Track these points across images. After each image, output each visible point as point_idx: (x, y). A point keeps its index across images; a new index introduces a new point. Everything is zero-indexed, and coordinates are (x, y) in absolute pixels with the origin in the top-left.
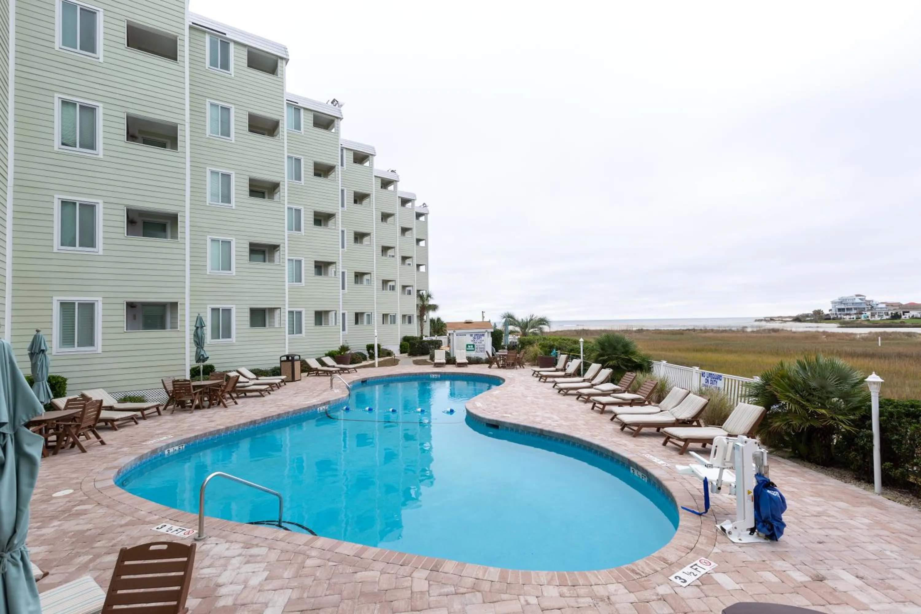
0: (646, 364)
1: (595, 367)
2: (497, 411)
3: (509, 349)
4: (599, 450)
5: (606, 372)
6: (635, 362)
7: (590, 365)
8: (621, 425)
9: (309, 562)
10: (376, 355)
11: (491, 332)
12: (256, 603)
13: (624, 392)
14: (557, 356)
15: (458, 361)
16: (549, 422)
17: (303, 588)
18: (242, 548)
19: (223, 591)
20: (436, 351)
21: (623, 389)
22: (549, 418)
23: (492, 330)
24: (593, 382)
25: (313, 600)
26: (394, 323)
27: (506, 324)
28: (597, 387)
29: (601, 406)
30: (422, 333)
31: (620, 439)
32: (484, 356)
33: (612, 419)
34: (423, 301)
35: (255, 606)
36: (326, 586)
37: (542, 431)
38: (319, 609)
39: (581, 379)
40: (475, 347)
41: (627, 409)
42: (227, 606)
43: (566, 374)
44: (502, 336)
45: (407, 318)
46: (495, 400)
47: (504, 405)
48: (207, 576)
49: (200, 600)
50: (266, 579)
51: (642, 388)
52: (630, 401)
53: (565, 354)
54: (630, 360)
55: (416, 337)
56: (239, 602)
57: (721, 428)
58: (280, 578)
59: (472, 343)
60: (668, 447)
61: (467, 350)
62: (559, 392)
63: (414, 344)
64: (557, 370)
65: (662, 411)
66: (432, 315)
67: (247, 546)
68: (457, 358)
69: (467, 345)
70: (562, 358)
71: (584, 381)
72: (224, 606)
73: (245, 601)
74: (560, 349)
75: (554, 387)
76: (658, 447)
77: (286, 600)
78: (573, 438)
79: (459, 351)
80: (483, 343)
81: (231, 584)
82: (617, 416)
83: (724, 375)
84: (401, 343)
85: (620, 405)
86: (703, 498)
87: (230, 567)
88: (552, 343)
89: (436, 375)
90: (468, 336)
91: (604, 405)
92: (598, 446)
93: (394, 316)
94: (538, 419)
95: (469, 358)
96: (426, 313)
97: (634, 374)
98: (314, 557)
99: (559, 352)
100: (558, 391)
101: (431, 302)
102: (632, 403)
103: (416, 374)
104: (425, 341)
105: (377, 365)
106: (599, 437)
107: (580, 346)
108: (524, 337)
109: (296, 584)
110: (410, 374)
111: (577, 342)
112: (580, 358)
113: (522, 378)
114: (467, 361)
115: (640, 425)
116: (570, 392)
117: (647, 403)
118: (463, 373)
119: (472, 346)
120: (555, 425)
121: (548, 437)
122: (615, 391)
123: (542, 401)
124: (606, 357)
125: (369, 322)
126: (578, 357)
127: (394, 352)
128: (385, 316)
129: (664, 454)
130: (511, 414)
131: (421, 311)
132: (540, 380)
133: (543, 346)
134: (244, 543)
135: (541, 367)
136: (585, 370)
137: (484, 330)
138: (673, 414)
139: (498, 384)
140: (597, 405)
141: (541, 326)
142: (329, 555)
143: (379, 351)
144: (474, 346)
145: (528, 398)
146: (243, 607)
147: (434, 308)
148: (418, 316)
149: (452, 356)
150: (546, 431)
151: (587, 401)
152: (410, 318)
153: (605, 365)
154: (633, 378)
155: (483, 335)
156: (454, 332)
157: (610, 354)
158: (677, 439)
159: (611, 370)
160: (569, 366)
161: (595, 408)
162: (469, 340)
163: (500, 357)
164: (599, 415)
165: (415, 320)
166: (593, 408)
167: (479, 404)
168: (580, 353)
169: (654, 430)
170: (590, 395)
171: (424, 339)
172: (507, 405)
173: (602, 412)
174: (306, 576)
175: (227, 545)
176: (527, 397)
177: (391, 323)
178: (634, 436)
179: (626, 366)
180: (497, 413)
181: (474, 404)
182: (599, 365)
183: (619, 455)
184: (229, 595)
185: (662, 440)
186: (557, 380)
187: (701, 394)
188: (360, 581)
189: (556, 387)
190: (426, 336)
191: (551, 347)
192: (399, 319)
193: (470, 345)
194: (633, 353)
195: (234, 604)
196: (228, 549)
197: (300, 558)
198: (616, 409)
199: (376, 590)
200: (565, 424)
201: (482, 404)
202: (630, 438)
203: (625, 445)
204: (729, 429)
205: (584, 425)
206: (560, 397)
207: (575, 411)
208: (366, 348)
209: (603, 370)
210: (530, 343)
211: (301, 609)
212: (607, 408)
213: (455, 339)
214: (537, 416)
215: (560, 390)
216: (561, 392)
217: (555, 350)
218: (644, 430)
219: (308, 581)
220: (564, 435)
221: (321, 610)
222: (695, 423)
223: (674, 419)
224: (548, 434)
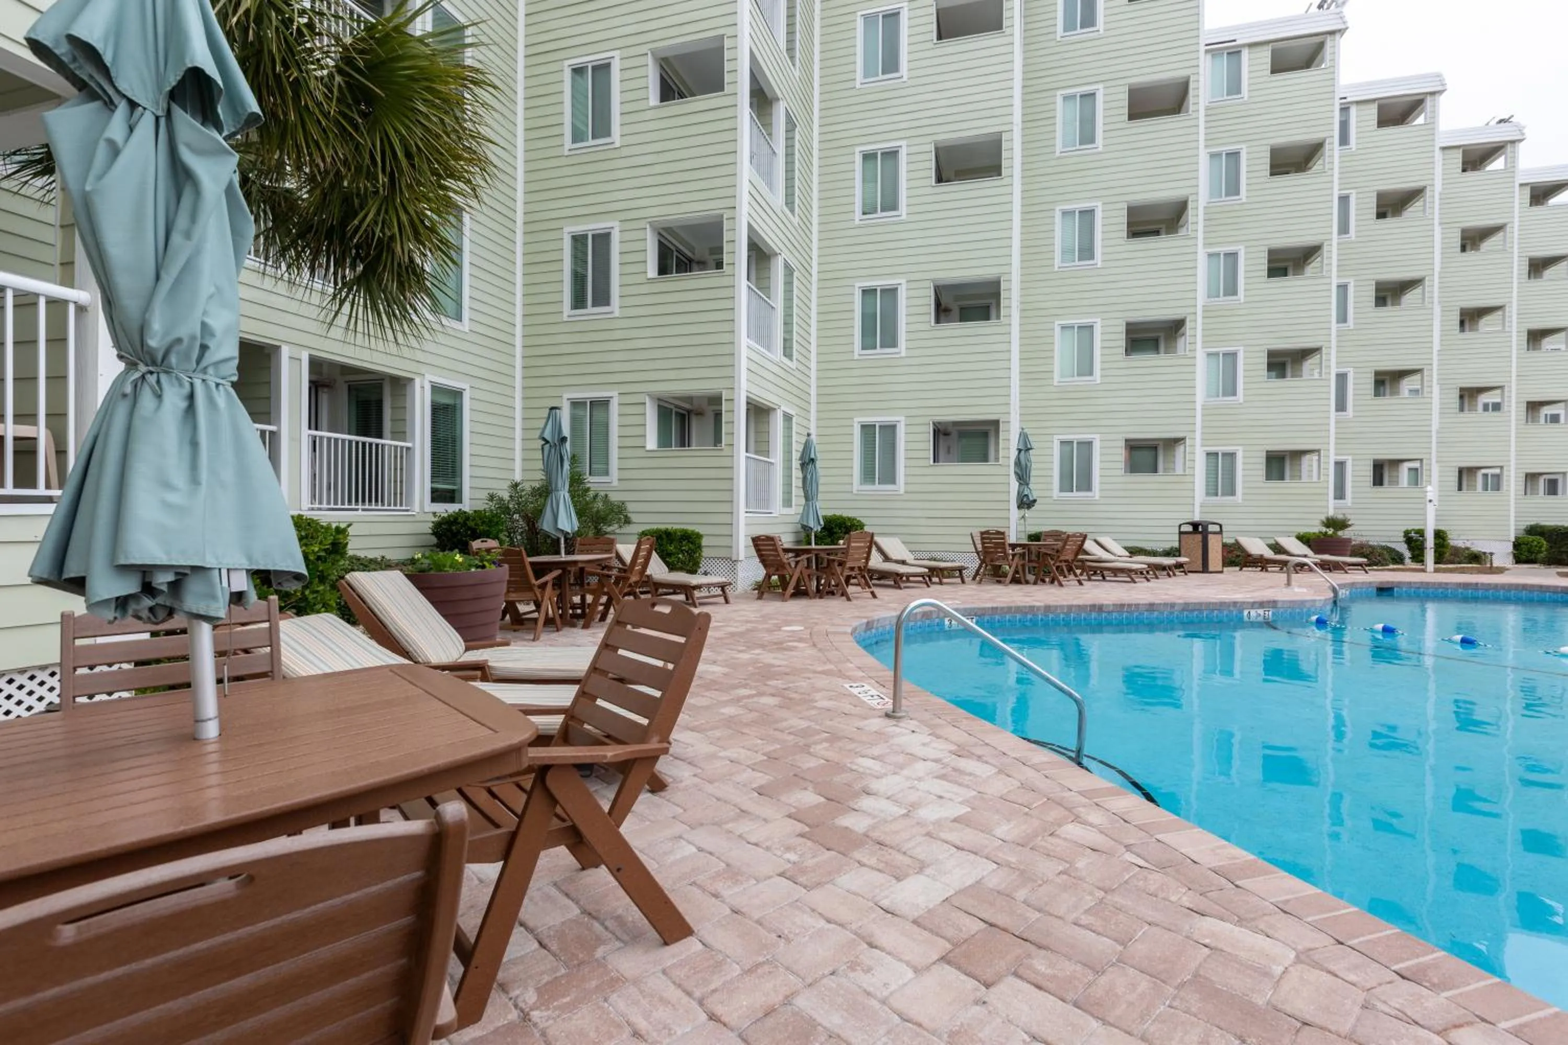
9: (1072, 830)
12: (905, 853)
17: (1025, 876)
18: (950, 752)
19: (866, 803)
25: (1034, 916)
26: (1497, 490)
35: (900, 857)
36: (1089, 901)
38: (1040, 947)
42: (851, 831)
48: (861, 770)
49: (822, 800)
50: (955, 820)
56: (875, 834)
58: (986, 830)
67: (961, 752)
72: (847, 828)
73: (888, 840)
77: (969, 882)
81: (888, 798)
84: (1518, 538)
87: (905, 772)
98: (1091, 825)
109: (1013, 859)
125: (1414, 483)
127: (1494, 558)
128: (1466, 473)
134: (959, 746)
142: (1133, 837)
146: (878, 846)
174: (1048, 855)
175: (928, 739)
177: (1485, 488)
184: (869, 814)
188: (1207, 941)
195: (866, 835)
196: (924, 745)
197: (1055, 813)
199: (1260, 1001)
211: (992, 920)
219: (1048, 868)
221: (1043, 952)
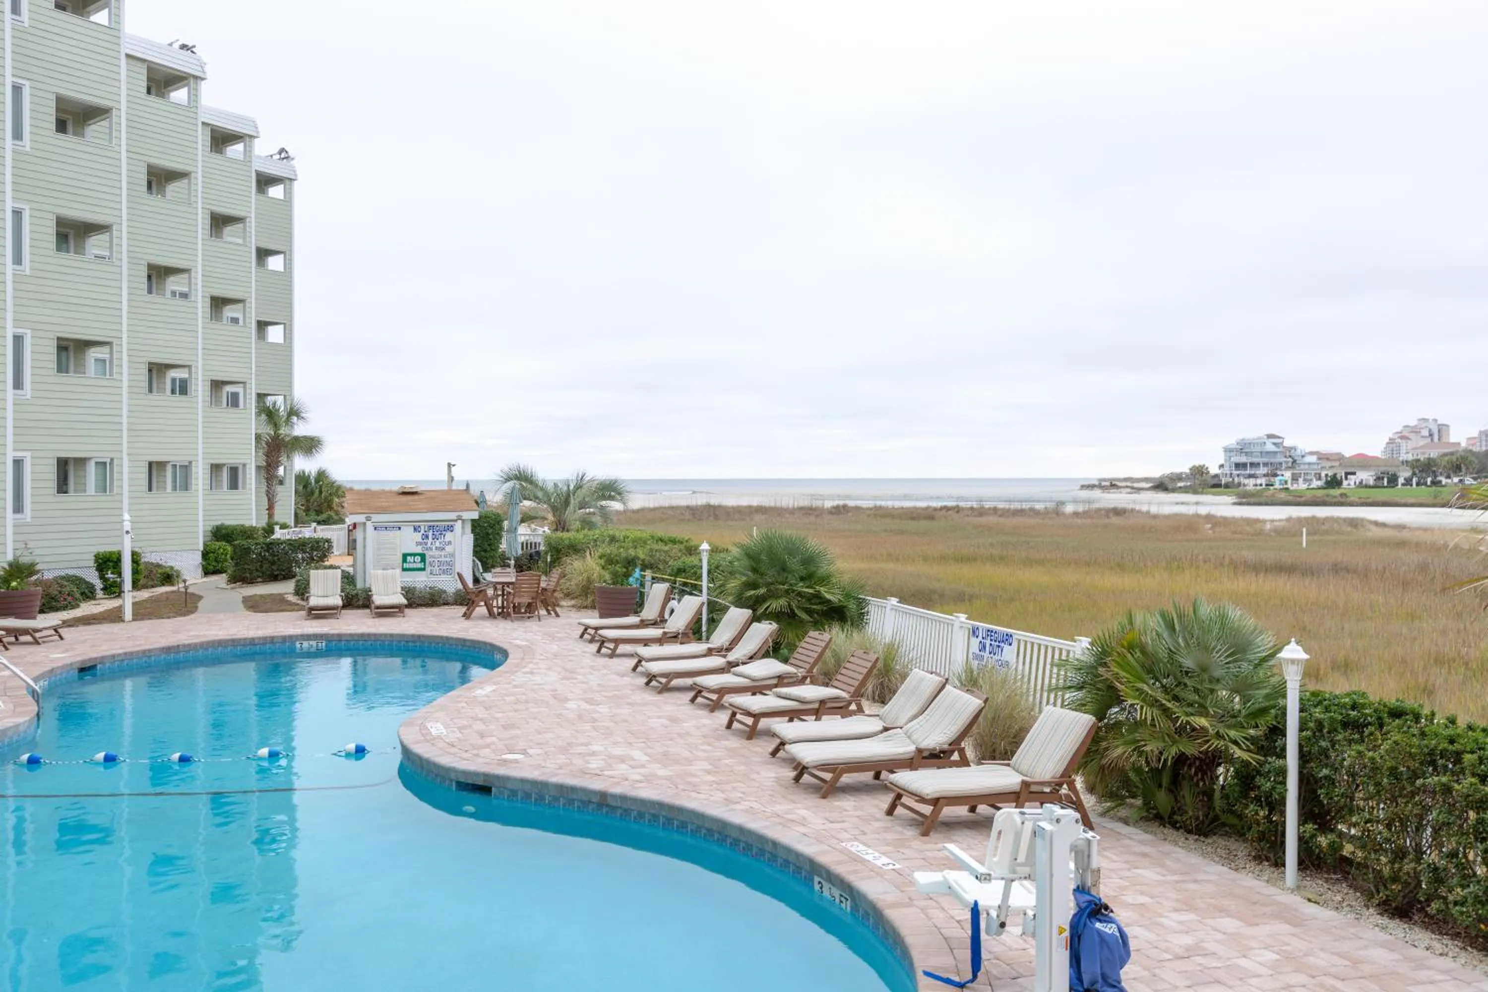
0: (852, 606)
1: (736, 615)
2: (488, 746)
3: (520, 568)
4: (743, 838)
5: (764, 630)
6: (829, 601)
7: (725, 609)
8: (795, 768)
10: (128, 585)
11: (473, 521)
13: (802, 681)
14: (642, 585)
15: (379, 599)
16: (622, 769)
20: (313, 573)
21: (801, 672)
22: (622, 759)
23: (475, 515)
24: (732, 657)
26: (186, 486)
27: (512, 499)
28: (741, 669)
29: (750, 721)
30: (271, 516)
31: (791, 807)
32: (450, 585)
33: (774, 753)
34: (276, 426)
37: (603, 796)
39: (701, 647)
40: (428, 560)
41: (809, 727)
43: (665, 633)
44: (501, 529)
45: (225, 474)
46: (480, 712)
47: (505, 727)
51: (844, 671)
52: (816, 706)
53: (664, 580)
54: (817, 596)
55: (253, 529)
57: (1008, 765)
59: (419, 550)
60: (899, 818)
61: (404, 570)
62: (647, 684)
63: (247, 551)
64: (643, 624)
65: (886, 729)
66: (302, 464)
68: (374, 590)
69: (405, 556)
70: (657, 592)
71: (710, 652)
74: (651, 566)
75: (634, 669)
76: (878, 820)
78: (681, 810)
79: (380, 572)
80: (449, 549)
82: (787, 747)
83: (1018, 634)
84: (205, 545)
85: (792, 715)
86: (969, 941)
88: (632, 552)
89: (314, 643)
90: (408, 530)
91: (757, 717)
92: (741, 830)
93: (186, 469)
94: (595, 764)
95: (408, 592)
96: (283, 459)
97: (826, 636)
99: (649, 574)
100: (645, 680)
101: (300, 429)
102: (820, 709)
103: (252, 642)
104: (278, 542)
105: (128, 614)
106: (745, 805)
107: (701, 560)
108: (559, 534)
110: (234, 642)
111: (692, 550)
112: (701, 591)
113: (554, 648)
114: (405, 601)
115: (837, 768)
116: (676, 682)
117: (853, 707)
118: (391, 635)
119: (418, 559)
120: (638, 777)
121: (619, 812)
122: (781, 680)
123: (604, 709)
124: (762, 591)
125: (103, 487)
126: (695, 589)
127: (186, 575)
128: (155, 468)
129: (890, 836)
130: (524, 752)
131: (268, 455)
132: (599, 651)
133: (609, 561)
135: (602, 616)
136: (713, 622)
137: (452, 516)
138: (909, 737)
139: (492, 665)
140: (738, 716)
141: (604, 503)
143: (135, 572)
144: (423, 557)
145: (571, 705)
147: (310, 445)
148: (258, 468)
149: (360, 585)
150: (614, 796)
151: (715, 707)
152: (234, 471)
153: (761, 611)
154: (823, 644)
155: (450, 528)
156: (368, 519)
157: (772, 584)
158: (917, 801)
159: (775, 626)
160: (672, 611)
161: (736, 725)
162: (409, 541)
163: (496, 589)
164: (746, 743)
165: (251, 478)
166: (729, 726)
167: (436, 729)
168: (699, 578)
169: (867, 777)
170: (722, 691)
171: (279, 534)
172: (513, 726)
173: (752, 734)
176: (566, 700)
177: (174, 488)
178: (824, 797)
179: (809, 612)
180: (487, 751)
181: (423, 728)
182: (747, 613)
183: (788, 850)
185: (886, 800)
186: (644, 651)
187: (970, 683)
189: (639, 669)
190: (284, 526)
191: (630, 563)
192: (200, 476)
193: (414, 555)
194: (825, 580)
198: (784, 728)
200: (662, 772)
201: (446, 726)
202: (813, 801)
203: (803, 822)
204: (1024, 768)
205: (709, 772)
206: (649, 697)
207: (688, 734)
208: (92, 563)
209: (755, 624)
210: (575, 549)
212: (764, 723)
213: (370, 538)
214: (594, 754)
215: (651, 678)
216: (654, 683)
217: (637, 570)
218: (846, 779)
220: (661, 805)
222: (956, 757)
223: (912, 748)
224: (619, 804)
